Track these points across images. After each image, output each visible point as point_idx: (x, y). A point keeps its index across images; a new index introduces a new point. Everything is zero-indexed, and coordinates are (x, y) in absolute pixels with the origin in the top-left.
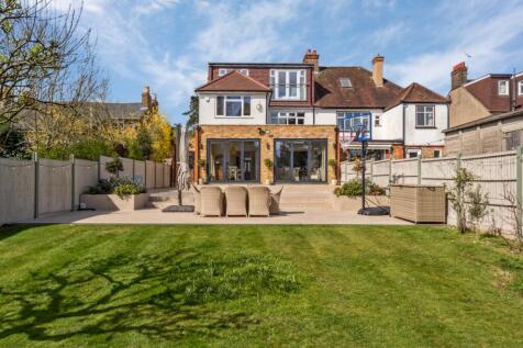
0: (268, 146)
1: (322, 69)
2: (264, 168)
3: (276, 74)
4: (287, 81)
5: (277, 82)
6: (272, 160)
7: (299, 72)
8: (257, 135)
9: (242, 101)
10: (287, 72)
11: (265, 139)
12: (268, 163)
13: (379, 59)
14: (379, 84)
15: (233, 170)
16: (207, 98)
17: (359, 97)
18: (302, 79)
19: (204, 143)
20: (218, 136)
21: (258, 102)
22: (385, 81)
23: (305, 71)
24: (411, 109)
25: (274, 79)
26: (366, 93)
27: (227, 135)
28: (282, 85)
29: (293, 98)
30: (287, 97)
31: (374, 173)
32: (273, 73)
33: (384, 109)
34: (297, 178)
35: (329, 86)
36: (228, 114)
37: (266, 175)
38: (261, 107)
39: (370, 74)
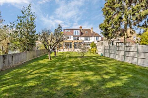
1: (83, 29)
7: (78, 31)
8: (72, 42)
9: (69, 36)
10: (76, 31)
12: (73, 46)
13: (92, 28)
14: (92, 32)
15: (68, 47)
17: (88, 35)
21: (72, 37)
22: (93, 32)
24: (95, 37)
26: (90, 34)
28: (76, 33)
29: (77, 35)
30: (76, 35)
32: (74, 31)
33: (92, 37)
35: (83, 33)
37: (73, 47)
39: (91, 30)
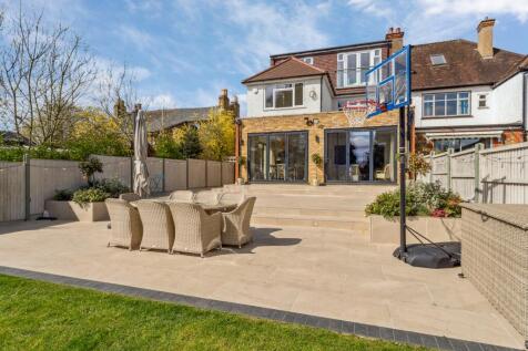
0: (317, 139)
2: (312, 165)
3: (344, 58)
4: (358, 65)
5: (345, 66)
6: (322, 155)
7: (372, 53)
8: (304, 127)
9: (293, 89)
10: (358, 55)
11: (315, 131)
12: (317, 159)
13: (488, 23)
14: (486, 55)
16: (255, 90)
17: (455, 74)
18: (376, 60)
19: (245, 139)
20: (259, 130)
21: (312, 88)
22: (496, 51)
23: (380, 50)
25: (342, 63)
26: (466, 69)
27: (270, 128)
28: (352, 69)
30: (358, 83)
31: (454, 174)
32: (341, 58)
33: (492, 85)
34: (356, 178)
35: (414, 67)
36: (277, 106)
37: (315, 172)
38: (315, 94)
39: (475, 45)
